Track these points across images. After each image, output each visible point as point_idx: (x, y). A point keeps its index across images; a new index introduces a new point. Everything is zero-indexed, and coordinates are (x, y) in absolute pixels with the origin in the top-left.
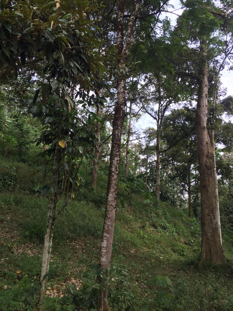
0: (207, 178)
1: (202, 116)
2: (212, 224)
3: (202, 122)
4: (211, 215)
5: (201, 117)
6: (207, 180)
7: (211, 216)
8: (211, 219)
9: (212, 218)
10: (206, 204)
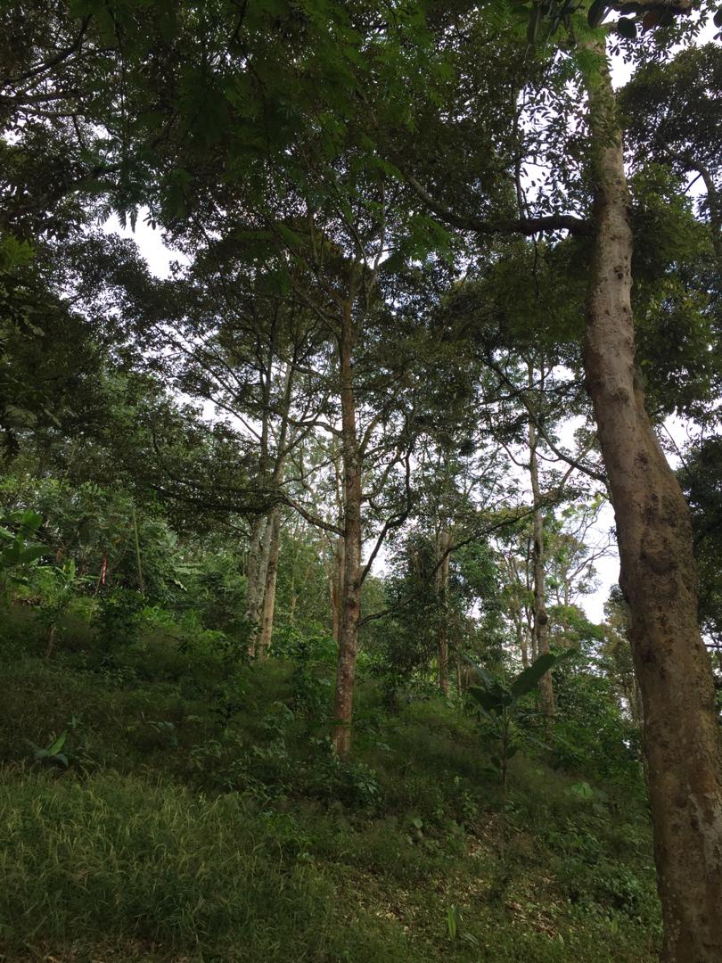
0: (657, 614)
1: (602, 351)
2: (702, 850)
3: (607, 377)
4: (692, 798)
5: (602, 357)
6: (658, 626)
7: (693, 805)
8: (694, 824)
9: (700, 814)
10: (664, 745)
